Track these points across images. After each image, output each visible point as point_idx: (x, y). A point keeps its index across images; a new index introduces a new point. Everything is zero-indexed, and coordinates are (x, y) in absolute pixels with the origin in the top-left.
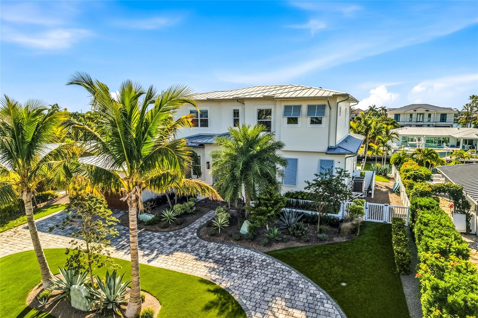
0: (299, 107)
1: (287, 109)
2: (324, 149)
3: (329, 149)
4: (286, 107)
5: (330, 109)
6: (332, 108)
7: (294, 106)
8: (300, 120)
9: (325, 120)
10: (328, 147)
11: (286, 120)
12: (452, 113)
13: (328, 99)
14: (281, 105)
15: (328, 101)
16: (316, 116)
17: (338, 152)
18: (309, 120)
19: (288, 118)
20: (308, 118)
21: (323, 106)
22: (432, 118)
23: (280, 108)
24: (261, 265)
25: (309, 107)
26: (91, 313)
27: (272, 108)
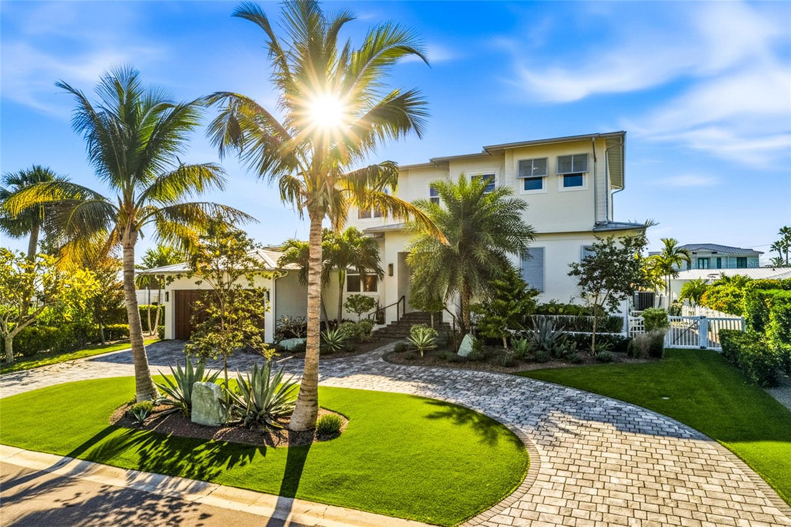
0: (542, 162)
1: (524, 166)
2: (590, 226)
3: (597, 225)
4: (521, 163)
5: (595, 161)
6: (597, 161)
7: (535, 160)
8: (545, 182)
9: (587, 179)
10: (596, 223)
11: (522, 184)
12: (756, 255)
13: (594, 139)
14: (513, 160)
15: (593, 143)
16: (572, 172)
17: (611, 227)
18: (561, 180)
19: (526, 179)
20: (559, 177)
21: (585, 156)
22: (723, 262)
23: (512, 164)
24: (509, 384)
25: (560, 159)
26: (226, 427)
27: (497, 171)
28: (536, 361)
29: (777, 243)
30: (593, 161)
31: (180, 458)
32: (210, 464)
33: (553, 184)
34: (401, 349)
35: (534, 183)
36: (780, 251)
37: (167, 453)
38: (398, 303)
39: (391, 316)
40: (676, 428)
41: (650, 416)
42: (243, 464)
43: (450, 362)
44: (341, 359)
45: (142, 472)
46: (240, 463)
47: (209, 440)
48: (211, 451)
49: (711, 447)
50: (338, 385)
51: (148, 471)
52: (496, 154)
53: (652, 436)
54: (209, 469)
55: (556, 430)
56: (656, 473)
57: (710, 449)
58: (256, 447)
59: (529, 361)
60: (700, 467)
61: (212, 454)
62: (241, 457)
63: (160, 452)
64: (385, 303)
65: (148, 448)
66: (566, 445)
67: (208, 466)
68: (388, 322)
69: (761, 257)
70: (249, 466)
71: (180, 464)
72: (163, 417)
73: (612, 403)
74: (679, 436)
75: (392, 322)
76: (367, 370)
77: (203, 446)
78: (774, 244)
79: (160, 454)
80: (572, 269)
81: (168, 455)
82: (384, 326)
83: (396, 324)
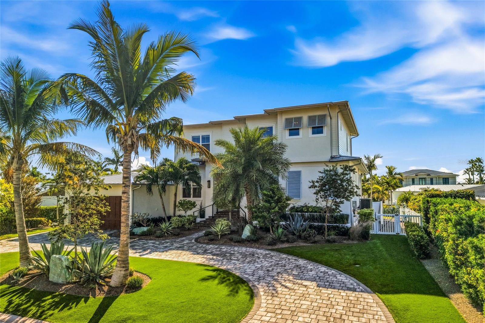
0: (299, 119)
1: (288, 122)
2: (327, 158)
3: (332, 158)
4: (286, 119)
5: (331, 118)
6: (332, 118)
7: (295, 118)
8: (301, 132)
9: (325, 130)
10: (331, 156)
11: (287, 132)
12: (454, 177)
13: (328, 106)
14: (282, 118)
15: (328, 109)
16: (317, 126)
17: (341, 159)
18: (310, 131)
19: (290, 130)
20: (309, 128)
21: (324, 116)
22: (434, 182)
23: (281, 120)
24: (265, 256)
25: (310, 118)
26: (70, 284)
27: (274, 125)
28: (288, 241)
29: (467, 170)
30: (329, 118)
31: (32, 304)
32: (49, 309)
33: (306, 133)
34: (207, 234)
35: (294, 132)
36: (469, 175)
37: (25, 302)
38: (213, 205)
39: (209, 213)
40: (355, 284)
41: (343, 277)
42: (71, 308)
43: (235, 242)
44: (167, 241)
45: (5, 314)
46: (68, 308)
47: (56, 293)
48: (53, 300)
49: (370, 297)
50: (157, 257)
51: (8, 313)
52: (272, 114)
53: (337, 290)
54: (47, 312)
55: (279, 286)
56: (329, 314)
57: (370, 298)
58: (82, 297)
59: (283, 242)
60: (358, 310)
61: (54, 301)
62: (70, 304)
63: (21, 300)
64: (205, 204)
65: (14, 298)
66: (280, 296)
67: (47, 310)
68: (207, 217)
69: (457, 178)
70: (73, 310)
71: (30, 309)
72: (33, 277)
73: (323, 269)
74: (354, 290)
75: (209, 217)
76: (181, 248)
77: (50, 297)
78: (466, 170)
79: (21, 302)
80: (312, 184)
81: (25, 303)
82: (204, 219)
83: (211, 218)
